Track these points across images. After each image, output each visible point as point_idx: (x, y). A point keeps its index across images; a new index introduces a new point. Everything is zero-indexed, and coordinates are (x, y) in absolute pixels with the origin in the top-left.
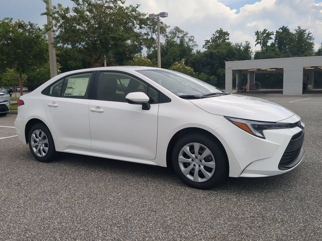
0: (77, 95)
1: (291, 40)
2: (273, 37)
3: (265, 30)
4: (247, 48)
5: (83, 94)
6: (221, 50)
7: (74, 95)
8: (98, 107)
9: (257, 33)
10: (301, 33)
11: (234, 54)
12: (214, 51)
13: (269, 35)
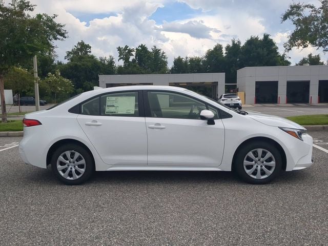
0: (125, 113)
1: (149, 58)
2: (134, 53)
3: (126, 47)
4: (111, 62)
5: (133, 112)
6: (85, 63)
7: (119, 113)
8: (159, 124)
9: (119, 49)
10: (157, 52)
11: (99, 67)
12: (79, 63)
13: (130, 51)
